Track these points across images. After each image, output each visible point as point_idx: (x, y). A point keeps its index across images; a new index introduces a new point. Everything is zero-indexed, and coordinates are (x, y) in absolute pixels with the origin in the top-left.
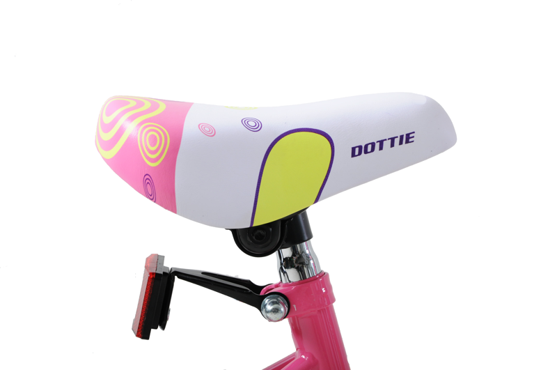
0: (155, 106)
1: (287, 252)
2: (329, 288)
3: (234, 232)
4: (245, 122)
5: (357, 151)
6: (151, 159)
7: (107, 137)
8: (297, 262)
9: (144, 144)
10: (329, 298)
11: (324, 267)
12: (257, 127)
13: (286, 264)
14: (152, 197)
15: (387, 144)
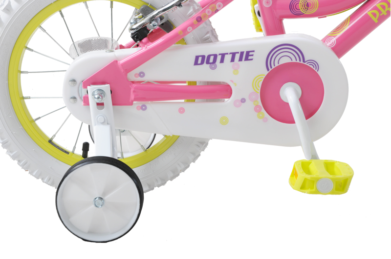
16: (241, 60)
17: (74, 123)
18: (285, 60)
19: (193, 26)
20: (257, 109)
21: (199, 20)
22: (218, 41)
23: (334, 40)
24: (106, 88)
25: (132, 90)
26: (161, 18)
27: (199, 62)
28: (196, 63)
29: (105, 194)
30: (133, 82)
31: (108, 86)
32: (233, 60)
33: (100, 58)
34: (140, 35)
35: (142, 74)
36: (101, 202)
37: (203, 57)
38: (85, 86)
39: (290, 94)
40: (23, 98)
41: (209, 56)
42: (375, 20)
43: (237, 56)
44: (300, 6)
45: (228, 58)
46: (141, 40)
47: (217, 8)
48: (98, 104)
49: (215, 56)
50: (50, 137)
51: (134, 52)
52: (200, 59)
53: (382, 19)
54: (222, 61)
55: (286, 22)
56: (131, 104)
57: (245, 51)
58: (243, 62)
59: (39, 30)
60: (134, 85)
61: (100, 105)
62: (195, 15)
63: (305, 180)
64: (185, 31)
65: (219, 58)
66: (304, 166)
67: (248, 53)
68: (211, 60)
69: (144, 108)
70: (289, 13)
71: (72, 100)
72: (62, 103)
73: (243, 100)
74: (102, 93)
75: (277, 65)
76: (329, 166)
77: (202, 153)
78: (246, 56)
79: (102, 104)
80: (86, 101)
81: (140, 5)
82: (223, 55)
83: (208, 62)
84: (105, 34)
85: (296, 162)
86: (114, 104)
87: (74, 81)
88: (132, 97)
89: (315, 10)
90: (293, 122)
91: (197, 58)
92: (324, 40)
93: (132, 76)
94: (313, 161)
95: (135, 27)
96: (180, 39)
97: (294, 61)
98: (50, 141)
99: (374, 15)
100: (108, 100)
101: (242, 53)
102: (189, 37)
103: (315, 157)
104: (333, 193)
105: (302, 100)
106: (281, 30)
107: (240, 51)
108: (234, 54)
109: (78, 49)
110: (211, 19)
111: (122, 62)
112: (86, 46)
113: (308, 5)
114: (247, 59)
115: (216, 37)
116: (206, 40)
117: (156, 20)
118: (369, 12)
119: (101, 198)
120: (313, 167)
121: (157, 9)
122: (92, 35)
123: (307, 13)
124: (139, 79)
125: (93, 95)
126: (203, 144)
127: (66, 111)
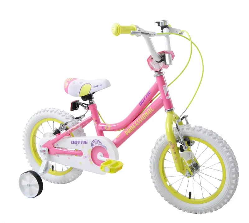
12: (82, 83)
13: (90, 101)
15: (98, 86)
16: (84, 143)
19: (70, 131)
20: (90, 160)
21: (72, 129)
27: (73, 143)
28: (72, 143)
32: (82, 143)
35: (57, 145)
41: (75, 141)
43: (83, 142)
44: (105, 128)
45: (80, 142)
46: (56, 134)
49: (77, 141)
52: (73, 142)
54: (79, 143)
55: (104, 132)
56: (55, 154)
58: (85, 144)
60: (55, 148)
64: (67, 132)
65: (78, 142)
67: (86, 141)
68: (76, 143)
69: (58, 156)
70: (102, 129)
73: (86, 157)
75: (95, 146)
77: (82, 173)
81: (61, 123)
82: (79, 141)
83: (75, 143)
86: (49, 154)
89: (109, 129)
91: (72, 141)
92: (113, 141)
93: (55, 145)
100: (47, 152)
107: (84, 140)
113: (107, 127)
114: (86, 143)
123: (107, 130)
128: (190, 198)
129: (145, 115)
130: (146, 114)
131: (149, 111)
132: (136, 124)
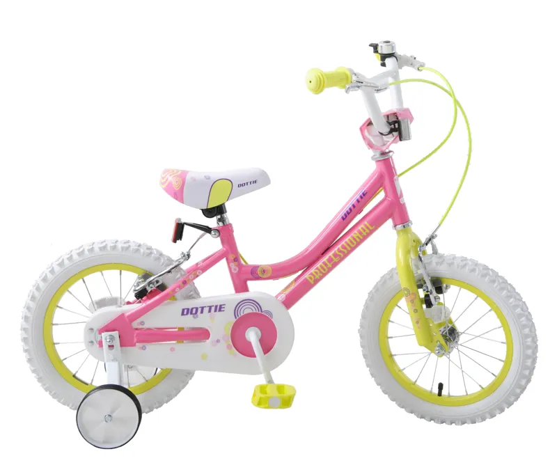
0: (178, 171)
1: (219, 217)
2: (232, 228)
3: (202, 210)
4: (205, 177)
5: (240, 186)
6: (176, 187)
7: (163, 181)
8: (222, 220)
9: (174, 183)
10: (232, 231)
11: (231, 222)
12: (209, 178)
13: (219, 220)
14: (176, 199)
15: (249, 184)
16: (215, 311)
17: (92, 361)
18: (248, 311)
19: (180, 287)
20: (228, 347)
21: (185, 283)
22: (200, 297)
23: (283, 296)
24: (116, 334)
25: (135, 335)
26: (157, 282)
27: (185, 313)
28: (183, 314)
29: (113, 412)
30: (137, 329)
31: (117, 332)
32: (210, 311)
33: (112, 312)
34: (141, 294)
35: (142, 323)
36: (110, 418)
37: (188, 309)
38: (100, 333)
39: (252, 335)
40: (54, 344)
41: (192, 309)
42: (312, 282)
43: (213, 309)
44: (259, 273)
45: (206, 310)
46: (142, 298)
47: (198, 274)
48: (109, 346)
49: (197, 309)
50: (74, 373)
51: (137, 307)
52: (186, 311)
53: (317, 281)
54: (202, 312)
55: (250, 283)
56: (135, 345)
57: (219, 304)
58: (218, 313)
59: (67, 293)
60: (137, 331)
61: (111, 347)
62: (182, 279)
63: (261, 398)
64: (174, 291)
65: (200, 310)
66: (262, 389)
67: (221, 306)
68: (194, 311)
69: (144, 348)
70: (251, 277)
71: (90, 344)
72: (83, 346)
73: (218, 341)
74: (112, 338)
75: (242, 314)
76: (280, 388)
77: (190, 382)
78: (220, 308)
79: (113, 346)
80: (100, 344)
81: (142, 273)
82: (203, 308)
83: (191, 313)
84: (116, 294)
85: (257, 386)
86: (121, 346)
87: (92, 329)
88: (135, 340)
89: (269, 275)
90: (255, 356)
91: (183, 310)
92: (277, 297)
93: (135, 324)
94: (269, 386)
95: (137, 289)
96: (171, 297)
97: (255, 311)
98: (74, 376)
99: (311, 278)
100: (117, 342)
101: (216, 306)
102: (178, 295)
103: (270, 381)
104: (281, 408)
105: (261, 341)
106: (246, 289)
107: (215, 304)
108: (210, 307)
109: (96, 306)
110: (194, 281)
111: (127, 314)
112: (101, 303)
113: (264, 271)
114: (220, 310)
115: (198, 294)
116: (190, 297)
117: (153, 284)
118: (307, 276)
119: (110, 416)
120: (268, 389)
121: (154, 275)
122: (106, 295)
124: (140, 327)
125: (106, 339)
126: (190, 374)
127: (86, 353)
128: (440, 394)
129: (354, 239)
130: (358, 237)
131: (364, 230)
132: (334, 258)
